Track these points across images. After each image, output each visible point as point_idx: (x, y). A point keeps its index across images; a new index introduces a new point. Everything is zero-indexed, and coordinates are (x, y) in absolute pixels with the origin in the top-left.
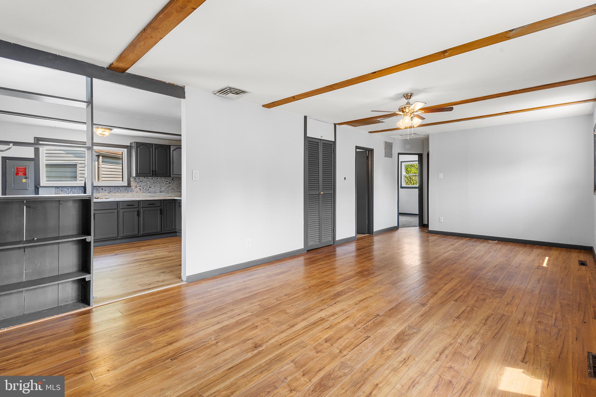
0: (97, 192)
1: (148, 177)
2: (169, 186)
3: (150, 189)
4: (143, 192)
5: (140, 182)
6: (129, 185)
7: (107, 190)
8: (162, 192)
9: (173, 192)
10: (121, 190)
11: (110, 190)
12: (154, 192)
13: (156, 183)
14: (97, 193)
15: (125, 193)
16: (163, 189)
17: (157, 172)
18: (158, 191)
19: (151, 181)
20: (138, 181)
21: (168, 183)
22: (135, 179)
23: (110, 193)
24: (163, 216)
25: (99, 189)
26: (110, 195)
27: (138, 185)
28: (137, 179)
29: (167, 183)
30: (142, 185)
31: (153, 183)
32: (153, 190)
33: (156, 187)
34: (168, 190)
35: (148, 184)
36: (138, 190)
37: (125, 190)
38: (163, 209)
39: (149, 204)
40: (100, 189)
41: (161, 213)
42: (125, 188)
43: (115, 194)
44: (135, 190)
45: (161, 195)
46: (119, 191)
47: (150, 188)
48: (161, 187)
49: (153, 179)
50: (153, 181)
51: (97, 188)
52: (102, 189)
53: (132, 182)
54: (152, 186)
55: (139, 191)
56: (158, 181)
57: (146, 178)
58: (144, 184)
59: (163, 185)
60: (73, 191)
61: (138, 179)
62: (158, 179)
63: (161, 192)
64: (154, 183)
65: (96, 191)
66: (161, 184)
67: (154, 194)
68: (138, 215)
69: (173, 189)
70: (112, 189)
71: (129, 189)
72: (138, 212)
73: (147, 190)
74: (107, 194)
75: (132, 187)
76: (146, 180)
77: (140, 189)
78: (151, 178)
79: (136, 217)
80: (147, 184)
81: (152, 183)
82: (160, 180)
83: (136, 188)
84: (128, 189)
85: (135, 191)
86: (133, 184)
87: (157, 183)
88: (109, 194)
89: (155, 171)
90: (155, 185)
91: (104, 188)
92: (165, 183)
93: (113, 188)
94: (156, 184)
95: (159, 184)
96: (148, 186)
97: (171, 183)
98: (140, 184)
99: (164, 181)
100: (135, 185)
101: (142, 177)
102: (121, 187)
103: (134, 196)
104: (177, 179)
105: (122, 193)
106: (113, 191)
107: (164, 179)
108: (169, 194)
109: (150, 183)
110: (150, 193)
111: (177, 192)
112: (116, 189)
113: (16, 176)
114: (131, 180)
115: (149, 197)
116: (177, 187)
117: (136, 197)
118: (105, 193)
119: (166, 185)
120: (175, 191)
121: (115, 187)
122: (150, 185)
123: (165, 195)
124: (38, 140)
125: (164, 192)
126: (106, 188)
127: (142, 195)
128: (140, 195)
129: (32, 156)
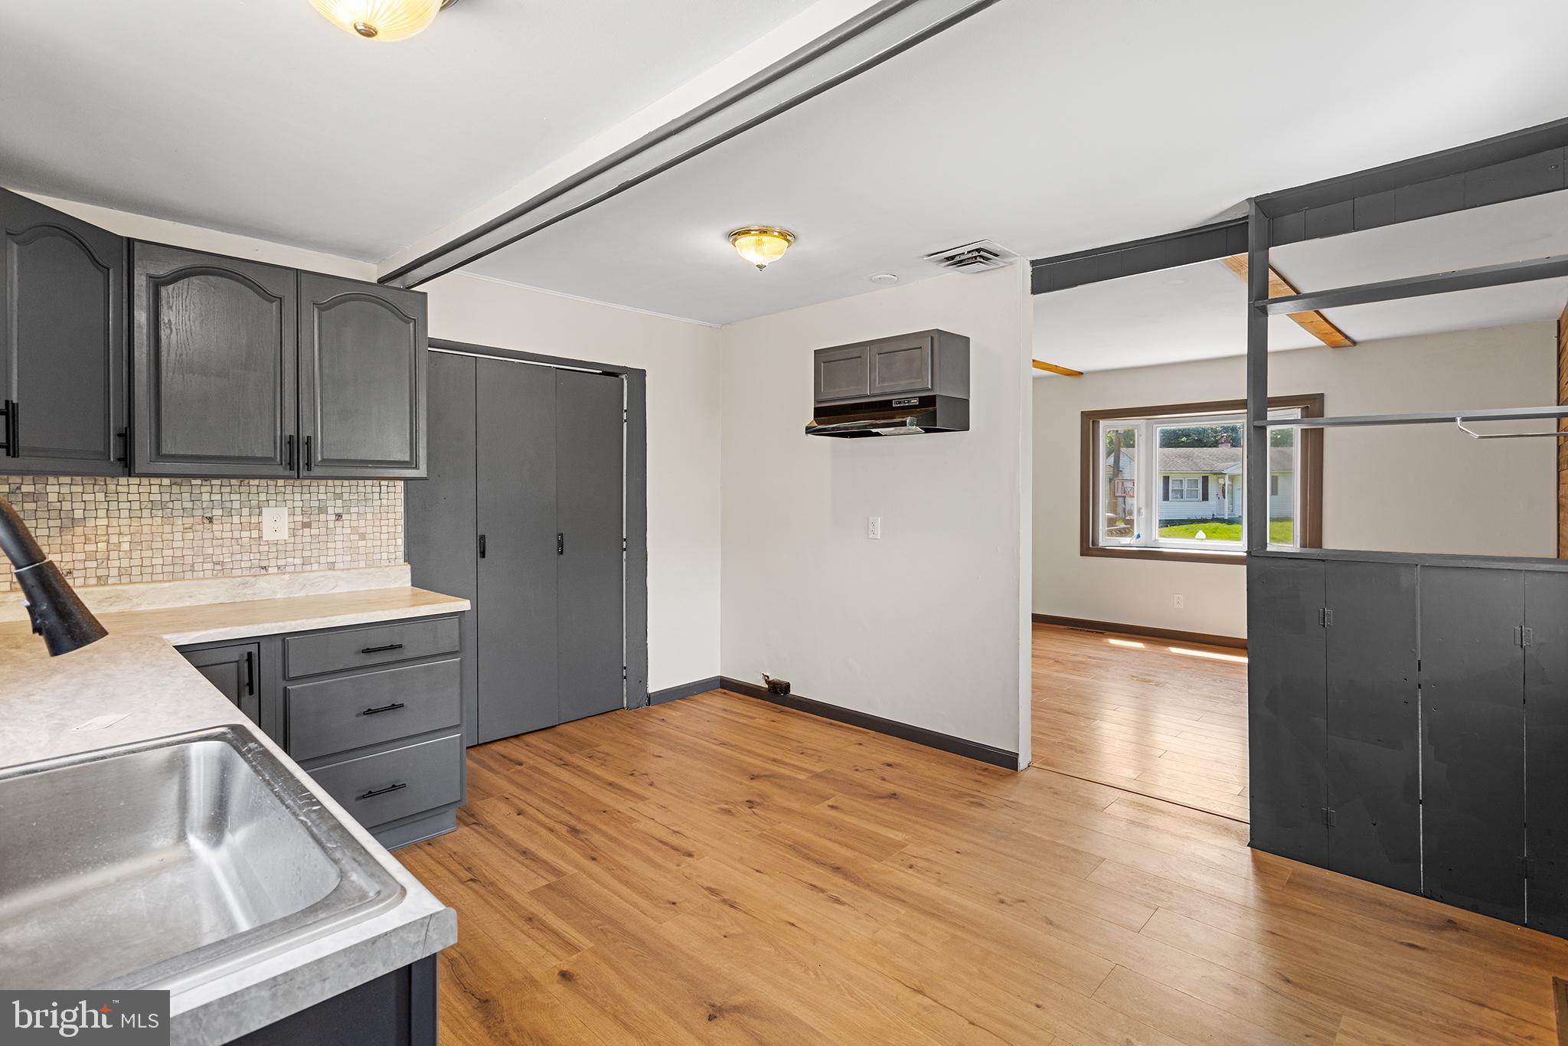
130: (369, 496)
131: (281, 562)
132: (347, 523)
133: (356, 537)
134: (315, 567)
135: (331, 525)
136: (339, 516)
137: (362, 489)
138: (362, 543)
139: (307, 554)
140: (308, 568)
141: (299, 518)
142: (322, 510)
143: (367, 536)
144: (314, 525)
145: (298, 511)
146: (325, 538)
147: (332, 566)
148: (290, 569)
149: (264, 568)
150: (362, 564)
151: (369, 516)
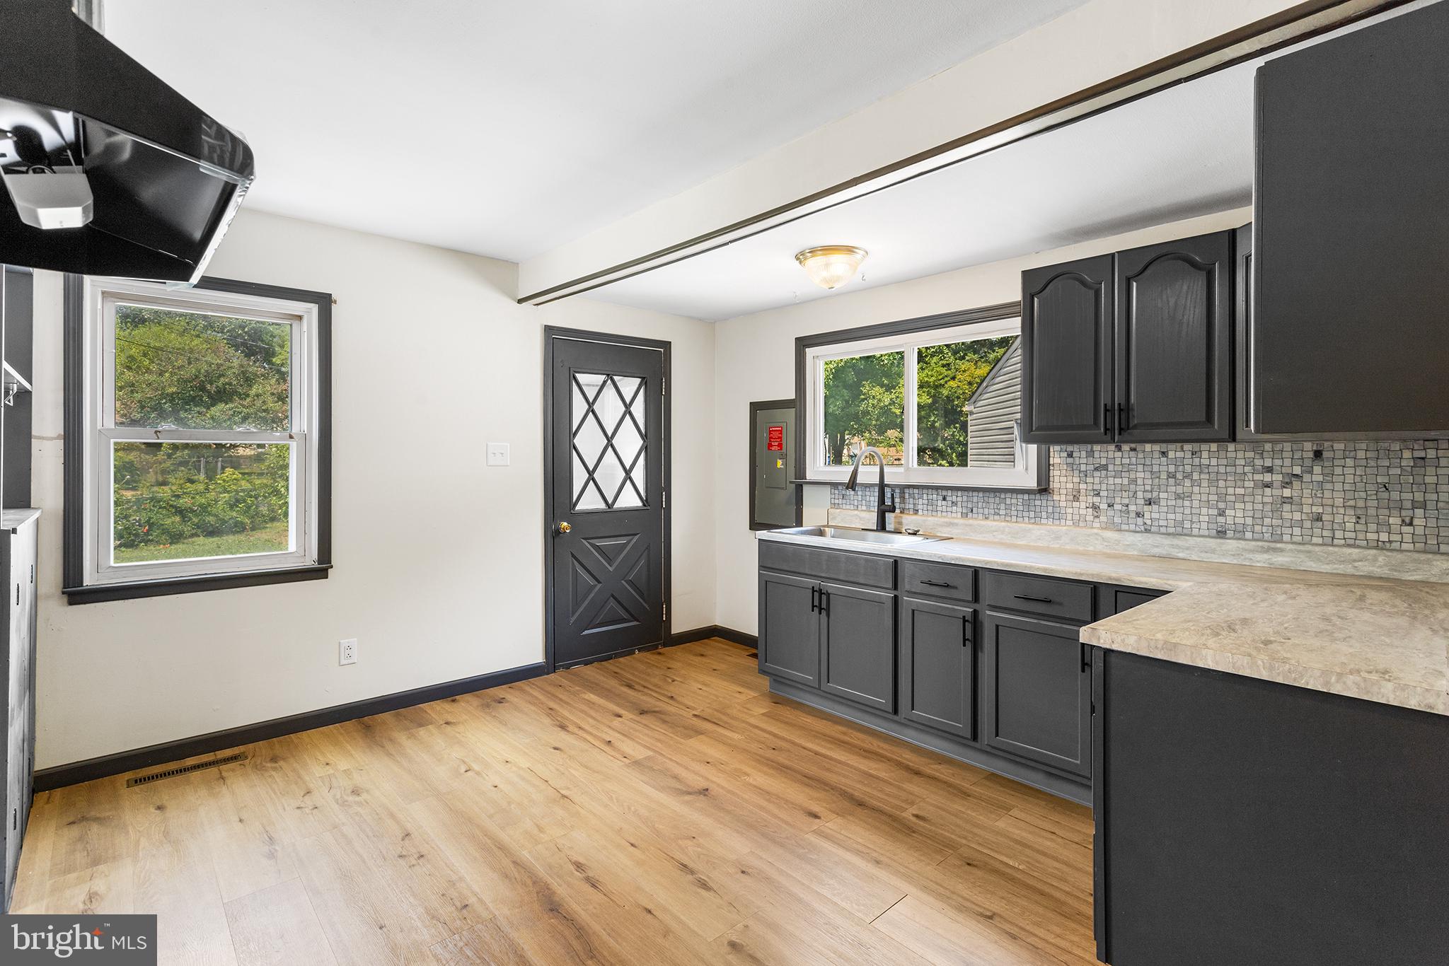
0: (930, 508)
1: (1139, 447)
2: (1288, 500)
3: (1150, 513)
4: (1109, 526)
5: (1097, 474)
6: (1044, 489)
7: (959, 504)
8: (1230, 534)
9: (1316, 540)
10: (1008, 507)
11: (970, 506)
12: (1171, 530)
13: (1188, 476)
14: (929, 513)
15: (1026, 519)
16: (1236, 515)
18: (1204, 526)
20: (1083, 468)
21: (1280, 477)
22: (1071, 455)
23: (969, 515)
25: (935, 497)
26: (966, 525)
27: (1083, 486)
28: (1080, 452)
29: (1268, 477)
30: (1104, 487)
31: (1171, 476)
32: (1171, 516)
33: (1187, 503)
34: (1277, 522)
35: (1140, 482)
36: (1083, 512)
37: (1027, 506)
40: (937, 497)
42: (1026, 497)
44: (1070, 510)
45: (1213, 551)
46: (1002, 512)
47: (1149, 502)
48: (1222, 505)
49: (1171, 455)
50: (1172, 468)
51: (930, 492)
52: (944, 499)
53: (1055, 473)
54: (1163, 495)
55: (1090, 518)
56: (1201, 468)
58: (1118, 481)
59: (1241, 491)
61: (1084, 454)
62: (1205, 455)
63: (1221, 534)
64: (1179, 476)
65: (925, 506)
66: (1221, 483)
69: (1319, 518)
70: (975, 499)
71: (1045, 502)
73: (1133, 515)
74: (957, 521)
75: (1056, 497)
76: (1126, 461)
77: (1095, 507)
78: (1157, 447)
80: (1135, 481)
81: (1164, 476)
83: (1076, 498)
84: (1038, 503)
85: (1069, 517)
86: (1059, 479)
87: (1196, 476)
88: (962, 521)
90: (1180, 490)
91: (950, 493)
92: (1258, 477)
93: (981, 494)
94: (1187, 483)
95: (1213, 482)
96: (1140, 494)
97: (1307, 477)
98: (1097, 481)
99: (1247, 469)
100: (1070, 486)
101: (1105, 445)
102: (1009, 495)
103: (1058, 538)
104: (1361, 454)
105: (1014, 519)
106: (981, 511)
107: (1251, 454)
108: (1282, 550)
109: (1148, 475)
110: (1147, 531)
111: (1359, 547)
112: (991, 500)
113: (769, 449)
114: (1051, 462)
115: (1136, 553)
116: (1359, 512)
117: (1068, 547)
118: (954, 515)
119: (1259, 491)
120: (1339, 534)
121: (987, 494)
122: (1148, 488)
123: (1251, 556)
124: (803, 344)
125: (1249, 535)
126: (957, 496)
127: (1097, 539)
128: (1089, 536)
129: (791, 395)
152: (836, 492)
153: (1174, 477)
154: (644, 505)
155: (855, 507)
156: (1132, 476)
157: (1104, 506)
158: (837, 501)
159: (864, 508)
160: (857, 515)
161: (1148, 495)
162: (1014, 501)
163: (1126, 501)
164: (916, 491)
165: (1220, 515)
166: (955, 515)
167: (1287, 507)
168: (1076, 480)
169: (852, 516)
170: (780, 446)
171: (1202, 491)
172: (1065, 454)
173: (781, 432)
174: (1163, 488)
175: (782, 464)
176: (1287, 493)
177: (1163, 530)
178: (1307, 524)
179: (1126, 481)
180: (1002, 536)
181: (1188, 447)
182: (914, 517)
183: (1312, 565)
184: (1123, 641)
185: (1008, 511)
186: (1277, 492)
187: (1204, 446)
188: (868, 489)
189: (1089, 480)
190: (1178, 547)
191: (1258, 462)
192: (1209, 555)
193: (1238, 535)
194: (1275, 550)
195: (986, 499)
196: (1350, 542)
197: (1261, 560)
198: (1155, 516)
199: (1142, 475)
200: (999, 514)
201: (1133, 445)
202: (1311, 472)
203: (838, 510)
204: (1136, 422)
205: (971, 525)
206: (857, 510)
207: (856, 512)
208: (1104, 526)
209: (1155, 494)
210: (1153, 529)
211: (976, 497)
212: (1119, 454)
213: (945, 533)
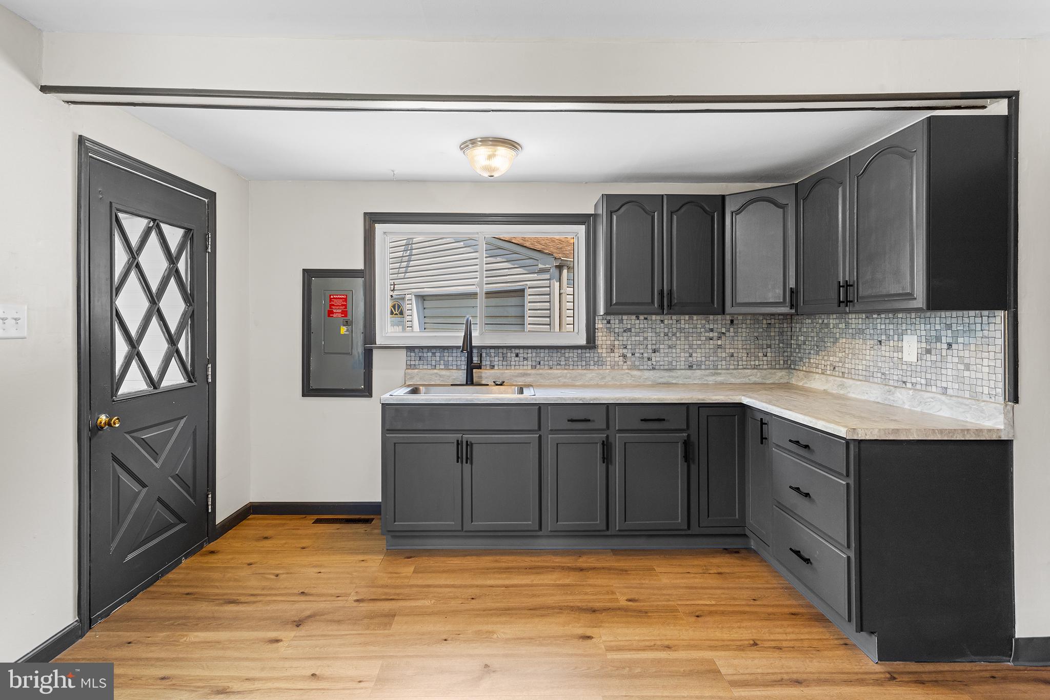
0: (505, 363)
1: (649, 317)
2: (720, 347)
3: (656, 358)
4: (634, 367)
5: (625, 334)
6: (591, 345)
7: (529, 359)
8: (695, 367)
9: (732, 367)
10: (567, 359)
11: (538, 359)
12: (666, 367)
13: (674, 334)
14: (505, 367)
15: (580, 367)
16: (697, 356)
17: (675, 295)
18: (683, 363)
19: (658, 330)
20: (617, 330)
21: (716, 334)
22: (609, 322)
23: (538, 366)
24: (694, 468)
25: (509, 355)
26: (538, 374)
27: (616, 343)
28: (615, 320)
29: (711, 334)
30: (629, 343)
31: (666, 334)
32: (666, 359)
33: (674, 351)
34: (715, 359)
35: (649, 338)
36: (617, 359)
37: (581, 358)
38: (694, 439)
39: (642, 420)
40: (511, 355)
41: (687, 458)
42: (580, 351)
43: (550, 371)
44: (609, 359)
45: (690, 378)
46: (563, 363)
47: (654, 351)
48: (691, 351)
49: (666, 322)
50: (666, 330)
51: (505, 351)
52: (517, 356)
53: (599, 334)
54: (662, 346)
55: (621, 363)
56: (681, 330)
57: (642, 317)
58: (637, 338)
59: (699, 342)
60: (446, 359)
61: (617, 321)
62: (683, 322)
63: (691, 367)
64: (670, 335)
65: (500, 362)
66: (690, 338)
67: (666, 374)
68: (607, 458)
69: (732, 356)
70: (542, 355)
71: (592, 354)
72: (607, 446)
73: (646, 359)
74: (529, 372)
75: (600, 351)
76: (642, 326)
77: (624, 356)
78: (658, 317)
79: (600, 467)
80: (646, 338)
81: (662, 335)
82: (687, 326)
83: (612, 351)
84: (588, 355)
85: (608, 363)
86: (602, 338)
87: (678, 335)
88: (533, 371)
89: (670, 293)
90: (670, 343)
91: (521, 351)
92: (707, 334)
93: (547, 351)
94: (674, 338)
95: (686, 338)
96: (649, 347)
97: (727, 334)
98: (625, 338)
99: (702, 330)
100: (609, 342)
101: (630, 316)
102: (567, 351)
103: (603, 378)
104: (748, 322)
105: (571, 367)
106: (547, 363)
107: (703, 322)
108: (720, 374)
109: (654, 334)
110: (654, 369)
111: (748, 369)
112: (555, 355)
113: (329, 316)
114: (596, 327)
115: (650, 383)
116: (748, 351)
117: (610, 383)
118: (525, 368)
119: (707, 342)
120: (740, 363)
121: (552, 351)
122: (654, 342)
123: (707, 378)
124: (372, 219)
125: (703, 367)
126: (527, 353)
127: (628, 377)
128: (623, 375)
129: (360, 265)
130: (973, 327)
131: (914, 380)
132: (955, 352)
133: (961, 367)
134: (934, 388)
135: (944, 353)
136: (950, 345)
137: (966, 320)
138: (967, 373)
139: (929, 376)
140: (929, 388)
141: (924, 345)
142: (938, 339)
143: (971, 368)
144: (933, 352)
145: (924, 340)
146: (939, 364)
147: (945, 391)
148: (918, 387)
149: (904, 382)
150: (967, 395)
151: (973, 347)
152: (413, 354)
153: (667, 335)
154: (190, 381)
155: (433, 367)
156: (645, 335)
157: (629, 355)
158: (413, 363)
159: (442, 367)
160: (436, 373)
161: (654, 347)
162: (571, 355)
163: (642, 351)
164: (492, 351)
165: (690, 356)
166: (527, 368)
167: (719, 350)
168: (612, 338)
169: (431, 375)
170: (345, 313)
171: (681, 343)
172: (605, 322)
173: (346, 300)
174: (662, 342)
175: (347, 331)
176: (719, 342)
177: (662, 367)
178: (728, 359)
179: (642, 339)
180: (565, 380)
181: (674, 317)
182: (492, 371)
183: (733, 380)
184: (871, 433)
185: (567, 362)
186: (715, 342)
187: (682, 317)
188: (446, 351)
189: (620, 338)
190: (672, 377)
191: (707, 326)
192: (688, 380)
193: (698, 367)
194: (717, 374)
195: (551, 354)
196: (745, 366)
197: (711, 380)
198: (658, 359)
199: (650, 334)
200: (560, 365)
201: (646, 316)
202: (729, 331)
203: (417, 370)
204: (676, 301)
205: (541, 374)
206: (435, 369)
207: (435, 371)
208: (630, 368)
209: (657, 346)
210: (657, 367)
211: (543, 353)
212: (638, 322)
213: (519, 382)
